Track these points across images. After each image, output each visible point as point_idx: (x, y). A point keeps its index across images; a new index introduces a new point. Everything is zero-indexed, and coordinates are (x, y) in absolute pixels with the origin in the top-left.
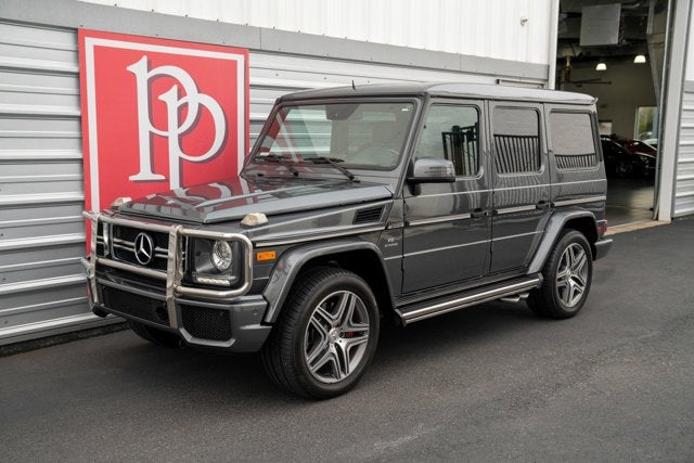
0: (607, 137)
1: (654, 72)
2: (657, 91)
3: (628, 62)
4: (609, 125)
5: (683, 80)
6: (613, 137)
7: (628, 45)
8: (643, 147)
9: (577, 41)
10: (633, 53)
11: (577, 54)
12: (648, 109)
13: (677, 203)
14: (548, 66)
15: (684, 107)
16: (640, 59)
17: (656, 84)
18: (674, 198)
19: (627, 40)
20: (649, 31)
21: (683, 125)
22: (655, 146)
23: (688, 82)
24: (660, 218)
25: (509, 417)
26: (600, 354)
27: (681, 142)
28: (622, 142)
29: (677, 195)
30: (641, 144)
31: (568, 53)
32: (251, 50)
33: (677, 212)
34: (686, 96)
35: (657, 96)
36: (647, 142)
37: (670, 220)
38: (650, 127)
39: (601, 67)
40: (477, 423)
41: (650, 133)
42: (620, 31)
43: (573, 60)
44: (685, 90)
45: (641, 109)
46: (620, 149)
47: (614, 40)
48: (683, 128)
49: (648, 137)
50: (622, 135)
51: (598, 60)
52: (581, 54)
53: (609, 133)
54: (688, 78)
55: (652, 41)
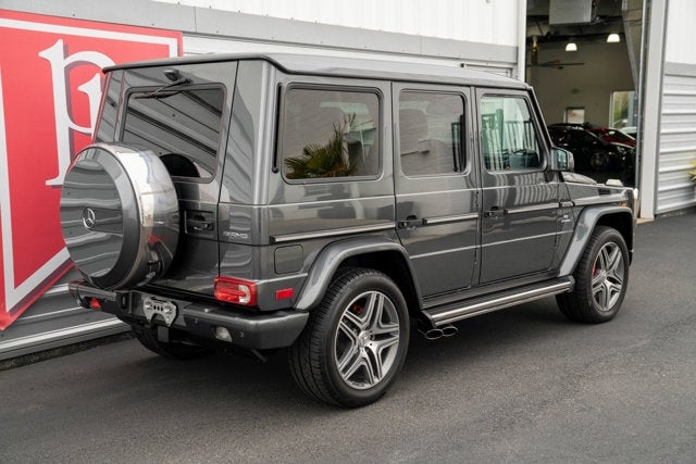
0: (579, 125)
1: (631, 53)
2: (634, 74)
3: (600, 41)
4: (581, 113)
5: (663, 62)
6: (586, 126)
7: (602, 23)
8: (619, 137)
9: (545, 18)
10: (607, 31)
11: (545, 33)
12: (622, 93)
13: (659, 198)
14: (517, 48)
15: (665, 91)
16: (614, 38)
17: (634, 66)
18: (656, 193)
19: (601, 17)
20: (624, 6)
21: (664, 111)
22: (634, 135)
23: (669, 63)
24: (642, 216)
25: (493, 439)
26: (587, 366)
27: (663, 131)
28: (596, 132)
29: (660, 189)
30: (617, 132)
31: (536, 32)
32: (184, 32)
33: (661, 208)
34: (666, 79)
35: (635, 80)
36: (624, 131)
37: (652, 217)
38: (625, 114)
39: (571, 47)
40: (459, 447)
41: (625, 121)
42: (593, 7)
43: (541, 40)
44: (666, 72)
45: (615, 93)
46: (594, 139)
47: (587, 18)
48: (665, 115)
49: (624, 125)
50: (596, 123)
51: (567, 39)
52: (548, 33)
53: (581, 122)
54: (667, 60)
55: (628, 19)
